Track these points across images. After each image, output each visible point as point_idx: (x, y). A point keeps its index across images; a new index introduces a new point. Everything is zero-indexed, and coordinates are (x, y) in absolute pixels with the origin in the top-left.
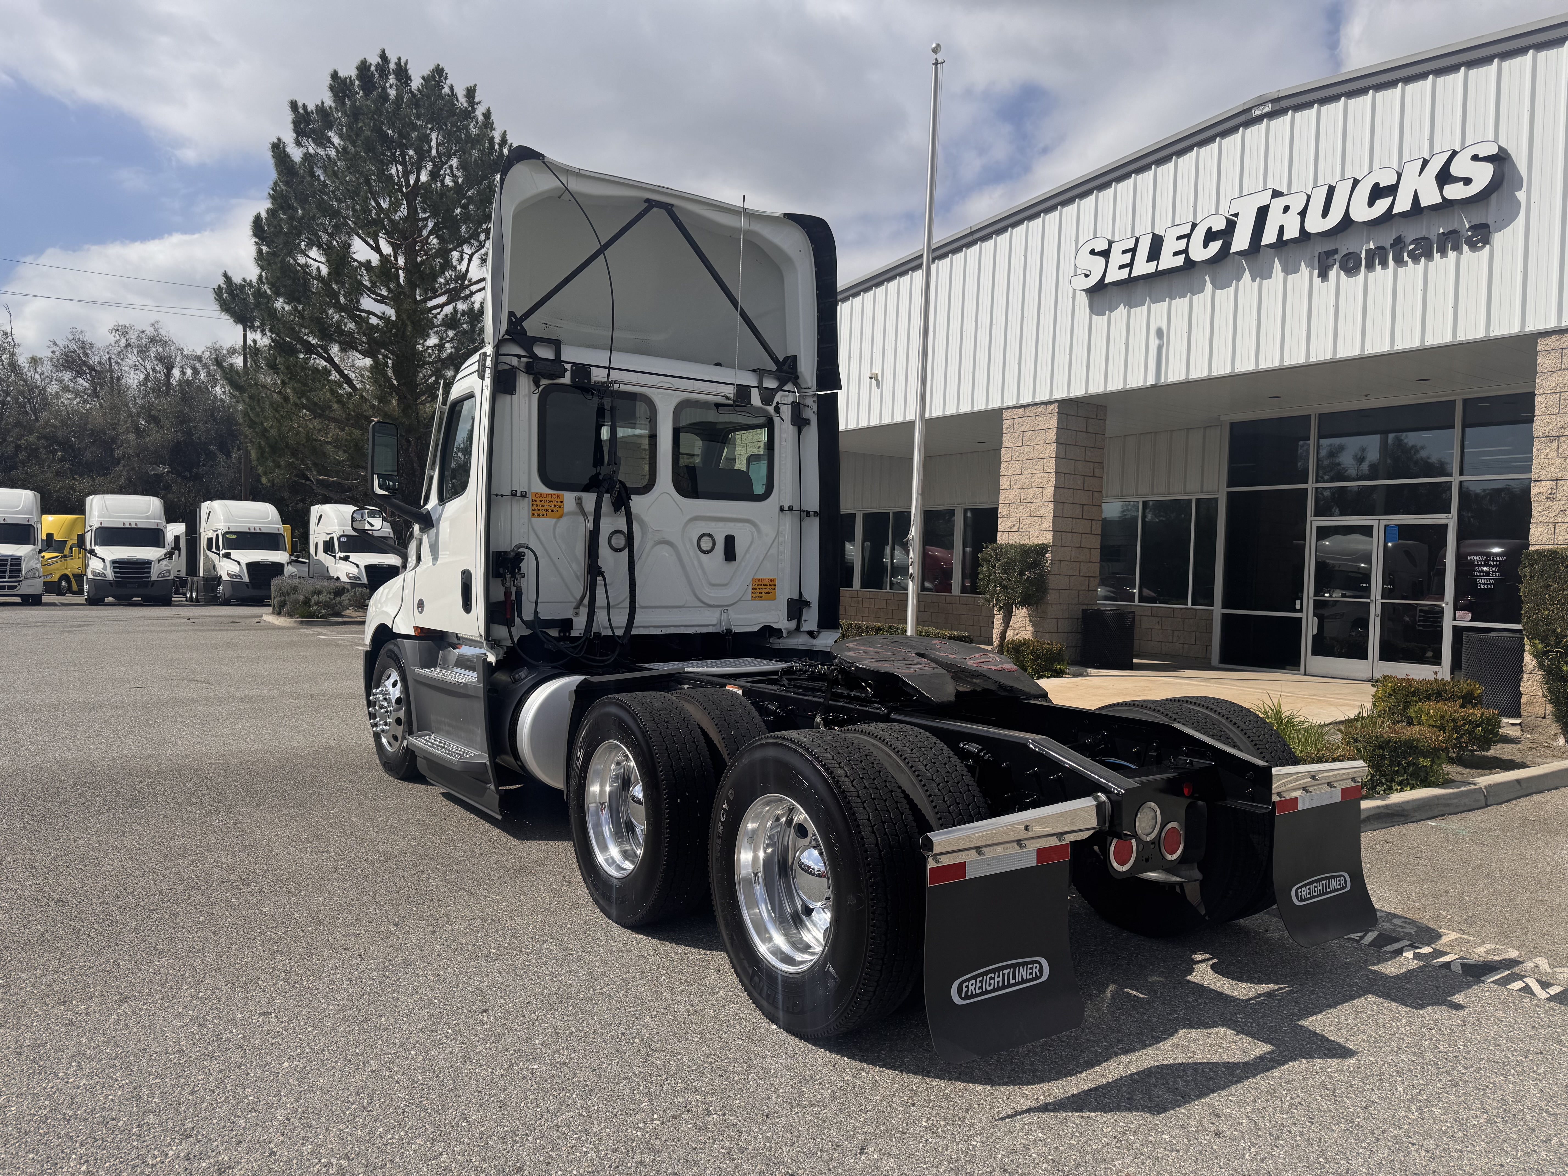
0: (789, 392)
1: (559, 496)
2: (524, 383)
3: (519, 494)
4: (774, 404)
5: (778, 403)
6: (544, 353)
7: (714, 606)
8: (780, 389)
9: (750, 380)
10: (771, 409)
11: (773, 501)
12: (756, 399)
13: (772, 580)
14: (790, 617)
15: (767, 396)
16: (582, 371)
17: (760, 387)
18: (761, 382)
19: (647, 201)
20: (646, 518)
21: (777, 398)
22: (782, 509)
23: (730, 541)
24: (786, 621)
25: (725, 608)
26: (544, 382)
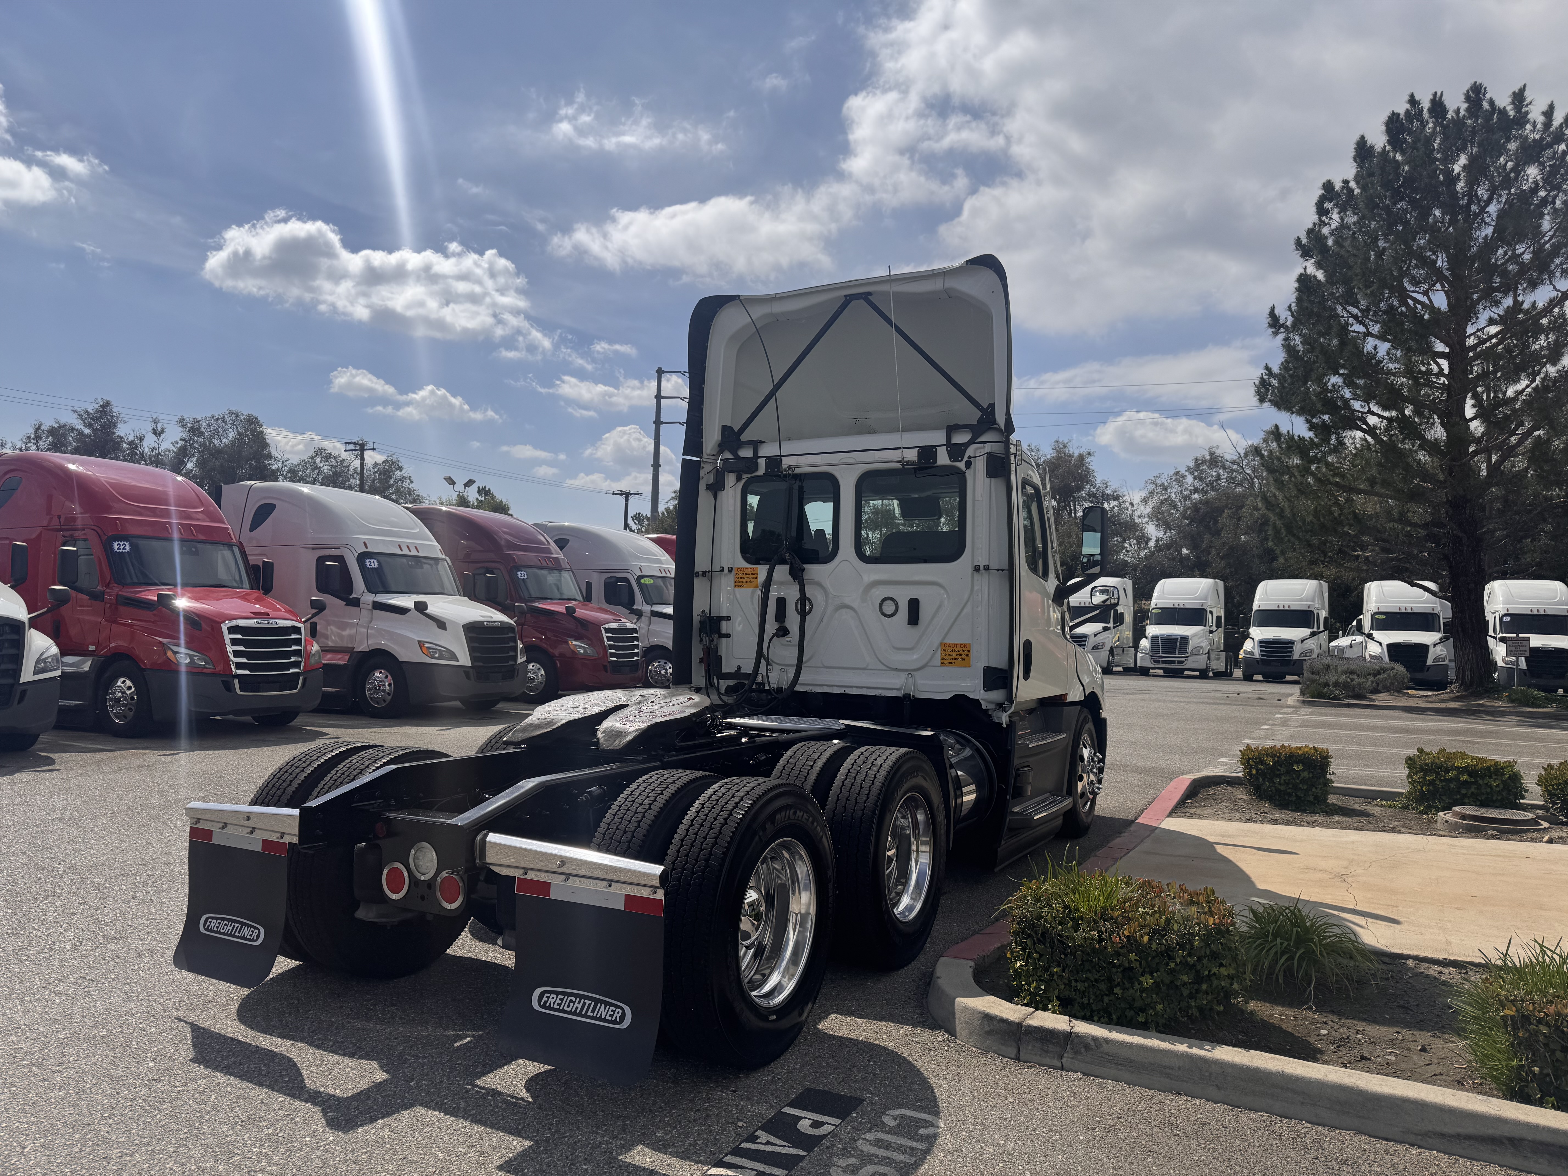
0: (985, 443)
1: (754, 569)
2: (731, 479)
3: (726, 570)
4: (966, 459)
5: (970, 457)
6: (746, 453)
7: (897, 670)
8: (972, 442)
9: (937, 438)
10: (961, 465)
11: (964, 563)
12: (943, 458)
13: (966, 646)
14: (989, 686)
15: (957, 452)
16: (774, 462)
17: (949, 444)
18: (949, 438)
19: (846, 296)
20: (827, 584)
21: (970, 451)
22: (977, 569)
23: (914, 605)
24: (982, 691)
25: (910, 672)
26: (745, 477)
